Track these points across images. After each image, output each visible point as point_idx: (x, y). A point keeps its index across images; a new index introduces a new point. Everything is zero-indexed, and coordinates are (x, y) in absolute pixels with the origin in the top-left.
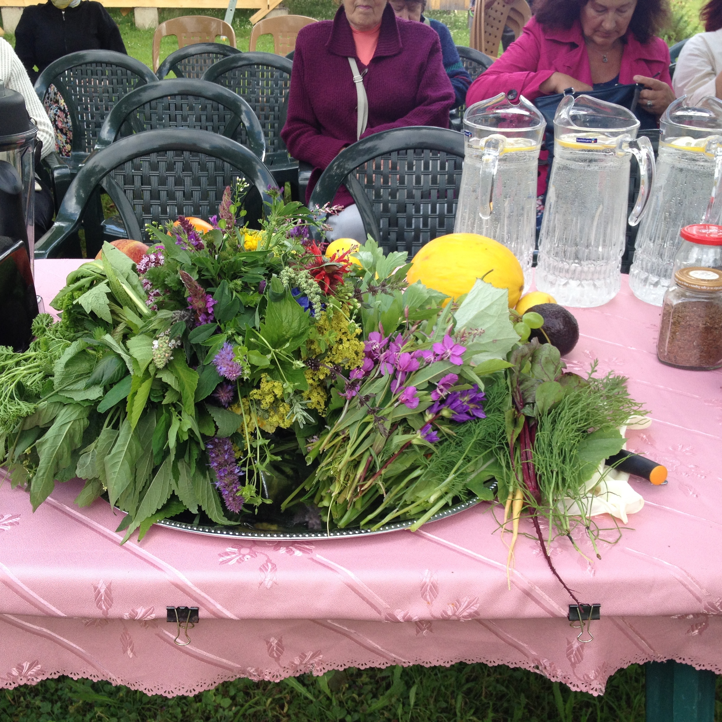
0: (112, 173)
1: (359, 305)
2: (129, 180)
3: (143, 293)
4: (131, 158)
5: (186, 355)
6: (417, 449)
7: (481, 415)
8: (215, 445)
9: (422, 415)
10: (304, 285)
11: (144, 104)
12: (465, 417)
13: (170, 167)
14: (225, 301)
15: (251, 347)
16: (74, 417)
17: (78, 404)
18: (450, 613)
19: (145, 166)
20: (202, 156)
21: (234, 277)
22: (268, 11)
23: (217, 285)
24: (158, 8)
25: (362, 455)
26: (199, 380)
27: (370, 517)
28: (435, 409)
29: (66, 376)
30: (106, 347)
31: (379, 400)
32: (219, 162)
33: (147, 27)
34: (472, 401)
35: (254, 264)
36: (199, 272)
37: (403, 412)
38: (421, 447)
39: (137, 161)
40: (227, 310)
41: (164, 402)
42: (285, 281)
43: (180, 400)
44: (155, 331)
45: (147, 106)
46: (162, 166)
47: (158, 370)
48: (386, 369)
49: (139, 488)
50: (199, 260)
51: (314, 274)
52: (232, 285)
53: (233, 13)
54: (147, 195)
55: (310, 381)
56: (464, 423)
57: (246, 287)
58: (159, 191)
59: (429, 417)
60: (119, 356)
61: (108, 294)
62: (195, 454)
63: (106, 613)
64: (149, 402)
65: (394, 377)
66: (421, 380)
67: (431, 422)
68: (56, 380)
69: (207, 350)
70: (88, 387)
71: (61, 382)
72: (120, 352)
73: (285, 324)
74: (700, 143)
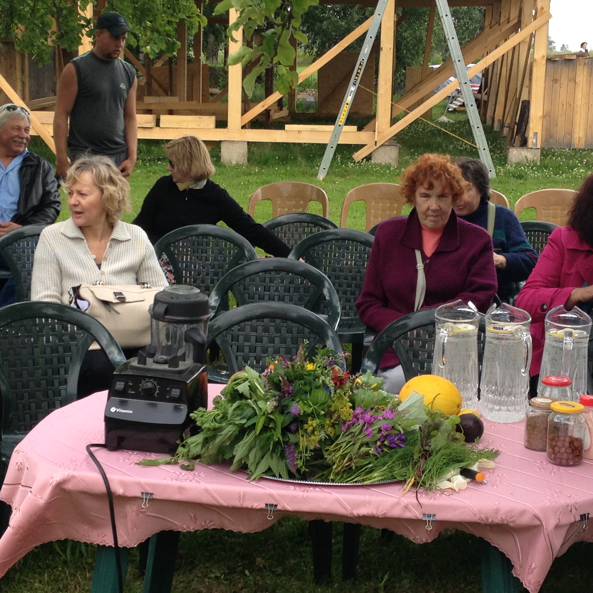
0: (224, 333)
1: (351, 393)
2: (235, 338)
3: (263, 386)
4: (238, 323)
5: (280, 408)
6: (372, 456)
7: (402, 445)
8: (288, 446)
9: (376, 442)
10: (328, 383)
11: (245, 278)
12: (395, 446)
13: (266, 330)
14: (297, 388)
15: (305, 404)
16: (234, 429)
17: (237, 425)
18: (375, 513)
19: (248, 328)
20: (289, 323)
21: (302, 379)
22: (376, 147)
23: (293, 383)
24: (248, 143)
25: (347, 454)
26: (283, 420)
27: (349, 479)
28: (381, 440)
29: (233, 415)
30: (248, 405)
31: (356, 434)
32: (300, 327)
33: (234, 163)
34: (398, 439)
35: (310, 375)
36: (287, 377)
37: (367, 439)
38: (374, 455)
39: (243, 324)
40: (297, 392)
41: (270, 426)
42: (321, 381)
43: (276, 427)
44: (268, 399)
45: (248, 279)
46: (260, 329)
47: (268, 414)
48: (361, 422)
49: (256, 462)
50: (288, 372)
51: (333, 379)
52: (300, 382)
53: (333, 150)
54: (247, 350)
55: (328, 422)
56: (395, 448)
57: (305, 384)
58: (256, 347)
59: (379, 443)
60: (253, 408)
61: (249, 386)
62: (280, 449)
63: (242, 505)
64: (264, 426)
65: (364, 425)
66: (376, 427)
67: (380, 447)
68: (229, 416)
69: (288, 406)
70: (241, 419)
71: (231, 417)
72: (254, 406)
73: (319, 398)
74: (560, 333)
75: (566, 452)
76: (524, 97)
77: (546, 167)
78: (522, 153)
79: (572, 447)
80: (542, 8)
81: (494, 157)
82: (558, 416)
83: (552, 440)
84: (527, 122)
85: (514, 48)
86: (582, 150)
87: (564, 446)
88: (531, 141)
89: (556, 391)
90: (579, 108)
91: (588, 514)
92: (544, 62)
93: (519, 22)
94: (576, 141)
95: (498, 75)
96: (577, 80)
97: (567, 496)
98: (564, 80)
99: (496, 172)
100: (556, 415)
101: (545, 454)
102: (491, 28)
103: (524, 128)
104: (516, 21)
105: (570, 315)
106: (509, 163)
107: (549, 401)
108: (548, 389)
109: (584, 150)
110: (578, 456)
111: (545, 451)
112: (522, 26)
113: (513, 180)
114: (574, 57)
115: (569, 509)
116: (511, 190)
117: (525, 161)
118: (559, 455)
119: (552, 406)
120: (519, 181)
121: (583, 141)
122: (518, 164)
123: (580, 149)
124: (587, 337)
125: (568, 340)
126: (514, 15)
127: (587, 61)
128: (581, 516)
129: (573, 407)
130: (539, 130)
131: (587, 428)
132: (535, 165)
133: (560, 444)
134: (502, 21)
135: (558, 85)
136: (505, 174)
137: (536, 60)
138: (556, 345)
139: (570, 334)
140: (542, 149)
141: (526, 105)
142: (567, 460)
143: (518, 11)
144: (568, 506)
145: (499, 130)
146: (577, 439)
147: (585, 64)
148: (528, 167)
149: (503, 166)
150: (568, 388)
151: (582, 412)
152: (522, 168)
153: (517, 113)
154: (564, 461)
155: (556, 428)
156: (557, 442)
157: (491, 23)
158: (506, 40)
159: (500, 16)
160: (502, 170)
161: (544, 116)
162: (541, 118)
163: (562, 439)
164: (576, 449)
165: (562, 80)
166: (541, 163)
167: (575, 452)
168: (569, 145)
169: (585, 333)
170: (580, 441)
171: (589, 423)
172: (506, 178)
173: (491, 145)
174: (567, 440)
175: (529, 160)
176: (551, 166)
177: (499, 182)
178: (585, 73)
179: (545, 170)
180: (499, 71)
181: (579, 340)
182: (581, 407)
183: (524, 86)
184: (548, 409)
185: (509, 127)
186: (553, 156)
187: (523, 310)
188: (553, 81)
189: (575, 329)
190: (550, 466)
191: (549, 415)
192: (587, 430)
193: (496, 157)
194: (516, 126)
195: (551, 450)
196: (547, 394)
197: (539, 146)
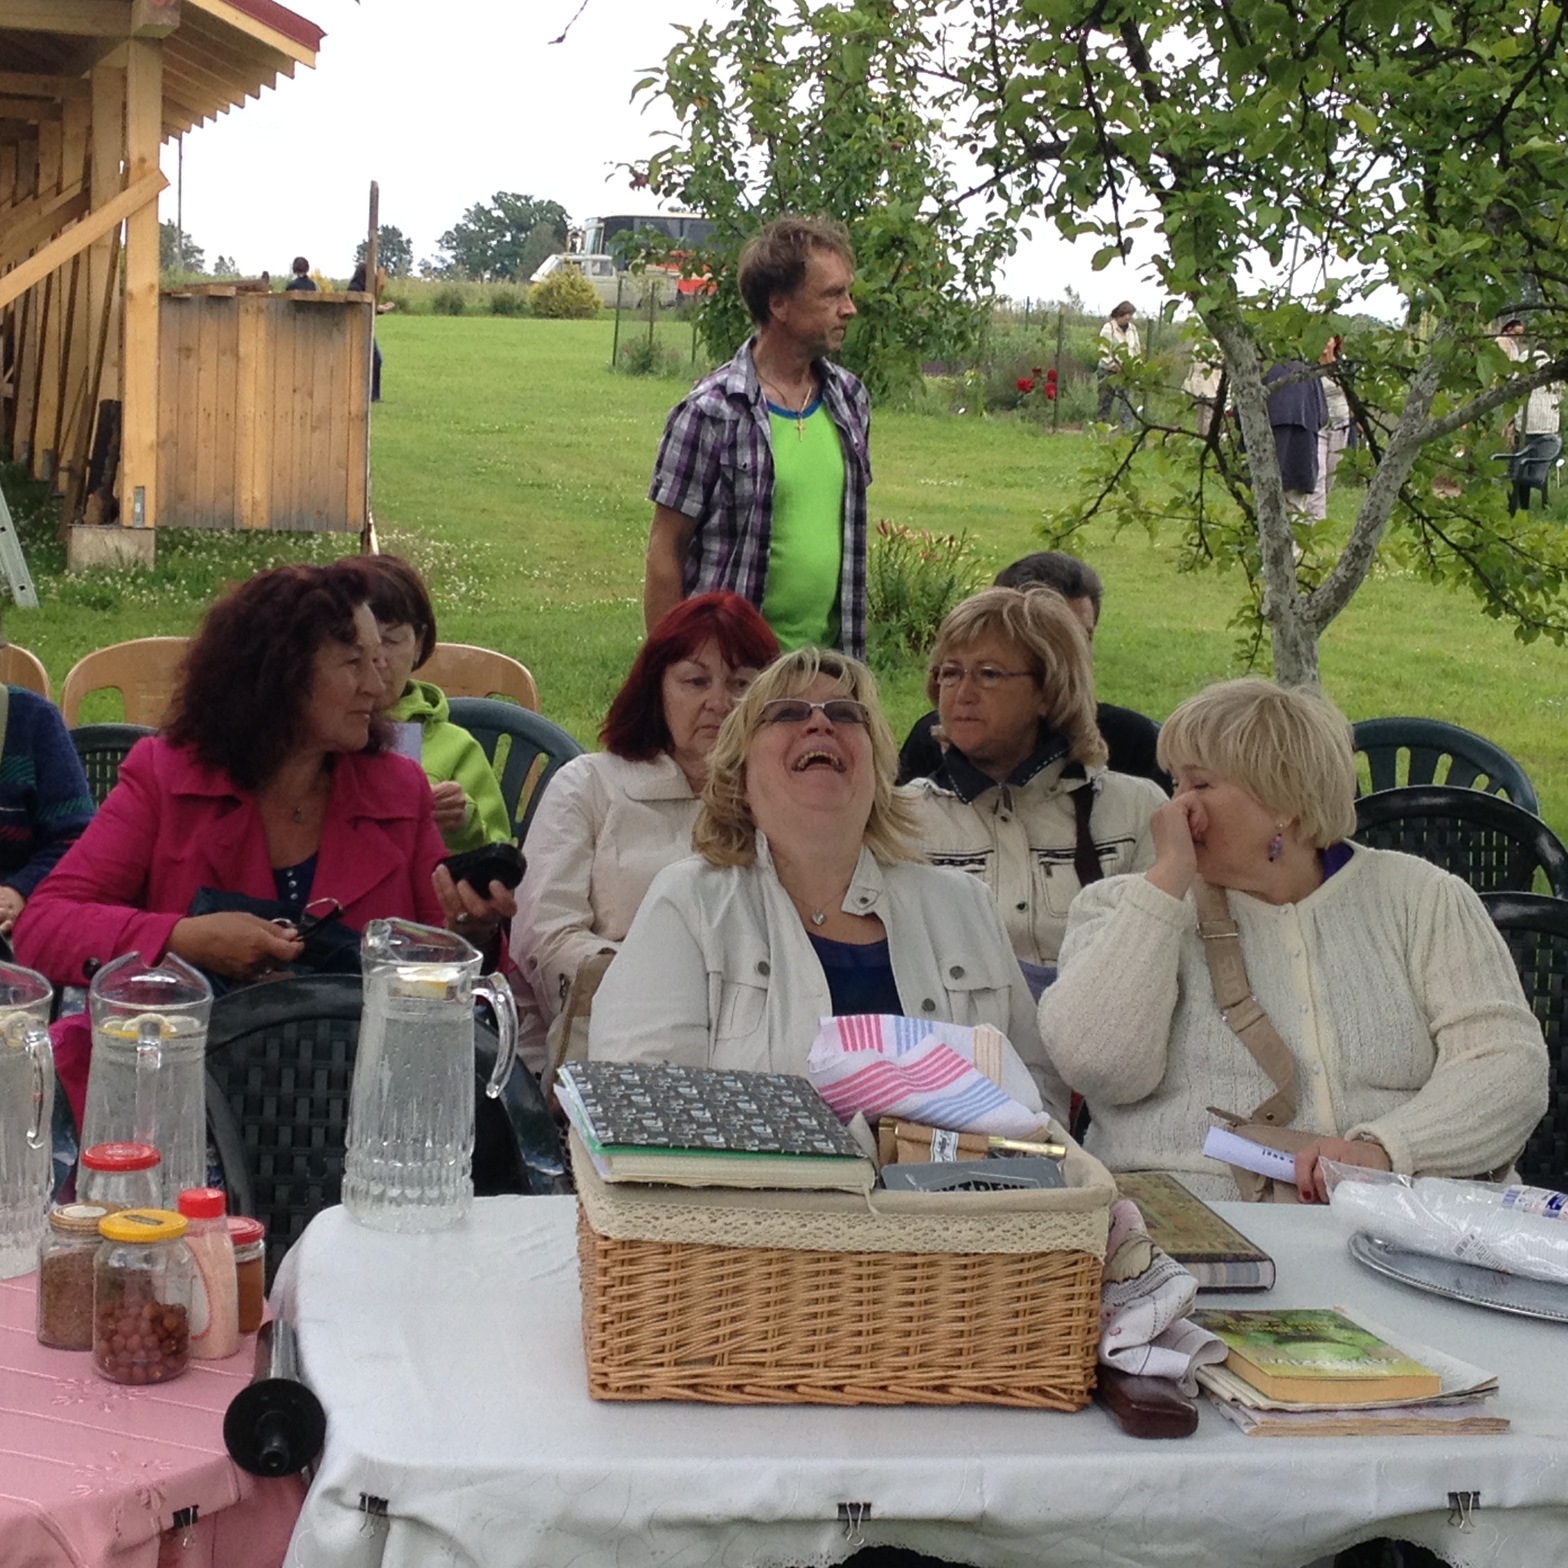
74: (131, 1025)
75: (143, 1347)
76: (107, 392)
77: (171, 578)
78: (108, 540)
79: (159, 1330)
80: (142, 160)
81: (33, 550)
82: (121, 1251)
83: (107, 1315)
84: (117, 459)
85: (76, 260)
86: (263, 533)
87: (136, 1330)
88: (129, 508)
89: (120, 1182)
90: (250, 425)
91: (196, 1507)
92: (154, 300)
93: (86, 192)
94: (247, 510)
95: (39, 332)
96: (242, 350)
97: (138, 1466)
98: (208, 352)
99: (37, 590)
100: (114, 1248)
101: (88, 1357)
102: (14, 205)
103: (108, 473)
104: (76, 190)
105: (158, 979)
106: (72, 565)
107: (100, 1211)
108: (99, 1180)
109: (268, 533)
110: (176, 1353)
111: (88, 1347)
112: (94, 203)
113: (84, 612)
114: (231, 292)
115: (142, 1499)
116: (77, 640)
117: (116, 561)
118: (124, 1357)
119: (104, 1225)
120: (101, 615)
121: (263, 511)
122: (98, 570)
123: (258, 532)
124: (200, 1034)
125: (151, 1044)
126: (72, 174)
127: (264, 302)
128: (176, 1514)
129: (160, 1223)
130: (148, 479)
131: (199, 1274)
132: (142, 572)
133: (125, 1326)
134: (42, 188)
135: (191, 361)
136: (62, 595)
137: (131, 295)
138: (122, 1060)
139: (154, 1029)
140: (161, 530)
141: (113, 414)
142: (146, 1367)
143: (82, 163)
144: (139, 1494)
145: (46, 478)
146: (172, 1310)
147: (260, 310)
148: (123, 577)
149: (58, 573)
150: (150, 1174)
151: (181, 1235)
152: (108, 579)
153: (90, 436)
154: (138, 1372)
155: (116, 1282)
156: (118, 1320)
157: (14, 193)
158: (54, 238)
159: (37, 175)
160: (53, 584)
161: (161, 444)
162: (151, 447)
163: (133, 1311)
164: (169, 1335)
165: (202, 350)
166: (157, 567)
167: (166, 1343)
168: (230, 519)
169: (197, 1023)
170: (180, 1313)
171: (204, 1260)
172: (66, 608)
173: (27, 517)
174: (147, 1312)
175: (125, 557)
176: (186, 576)
177: (47, 618)
178: (262, 334)
179: (168, 586)
180: (40, 318)
181: (182, 1043)
182: (182, 1221)
183: (105, 364)
184: (94, 1233)
185: (70, 470)
186: (189, 547)
187: (30, 971)
188: (180, 350)
189: (167, 1013)
190: (103, 1388)
191: (97, 1249)
192: (199, 1283)
193: (39, 550)
194: (88, 470)
195: (104, 1344)
196: (95, 1194)
197: (150, 523)
